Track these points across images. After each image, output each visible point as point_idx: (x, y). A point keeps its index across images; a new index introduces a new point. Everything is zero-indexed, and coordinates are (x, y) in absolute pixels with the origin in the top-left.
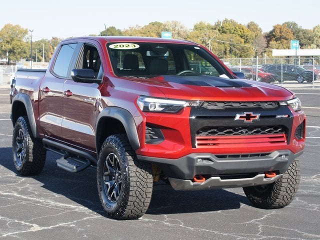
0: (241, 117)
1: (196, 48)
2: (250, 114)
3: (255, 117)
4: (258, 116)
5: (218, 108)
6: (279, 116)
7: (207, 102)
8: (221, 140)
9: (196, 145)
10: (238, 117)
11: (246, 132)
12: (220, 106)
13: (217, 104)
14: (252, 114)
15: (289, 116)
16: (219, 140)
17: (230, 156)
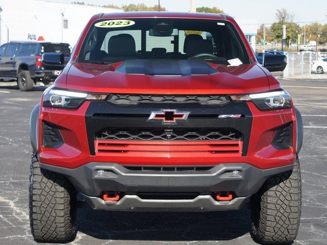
0: (157, 116)
1: (219, 24)
2: (173, 112)
3: (181, 116)
4: (186, 115)
5: (132, 103)
6: (223, 116)
7: (115, 94)
8: (132, 146)
9: (96, 151)
10: (152, 116)
11: (173, 137)
12: (135, 100)
13: (130, 98)
14: (175, 112)
15: (243, 116)
16: (129, 146)
17: (145, 168)
